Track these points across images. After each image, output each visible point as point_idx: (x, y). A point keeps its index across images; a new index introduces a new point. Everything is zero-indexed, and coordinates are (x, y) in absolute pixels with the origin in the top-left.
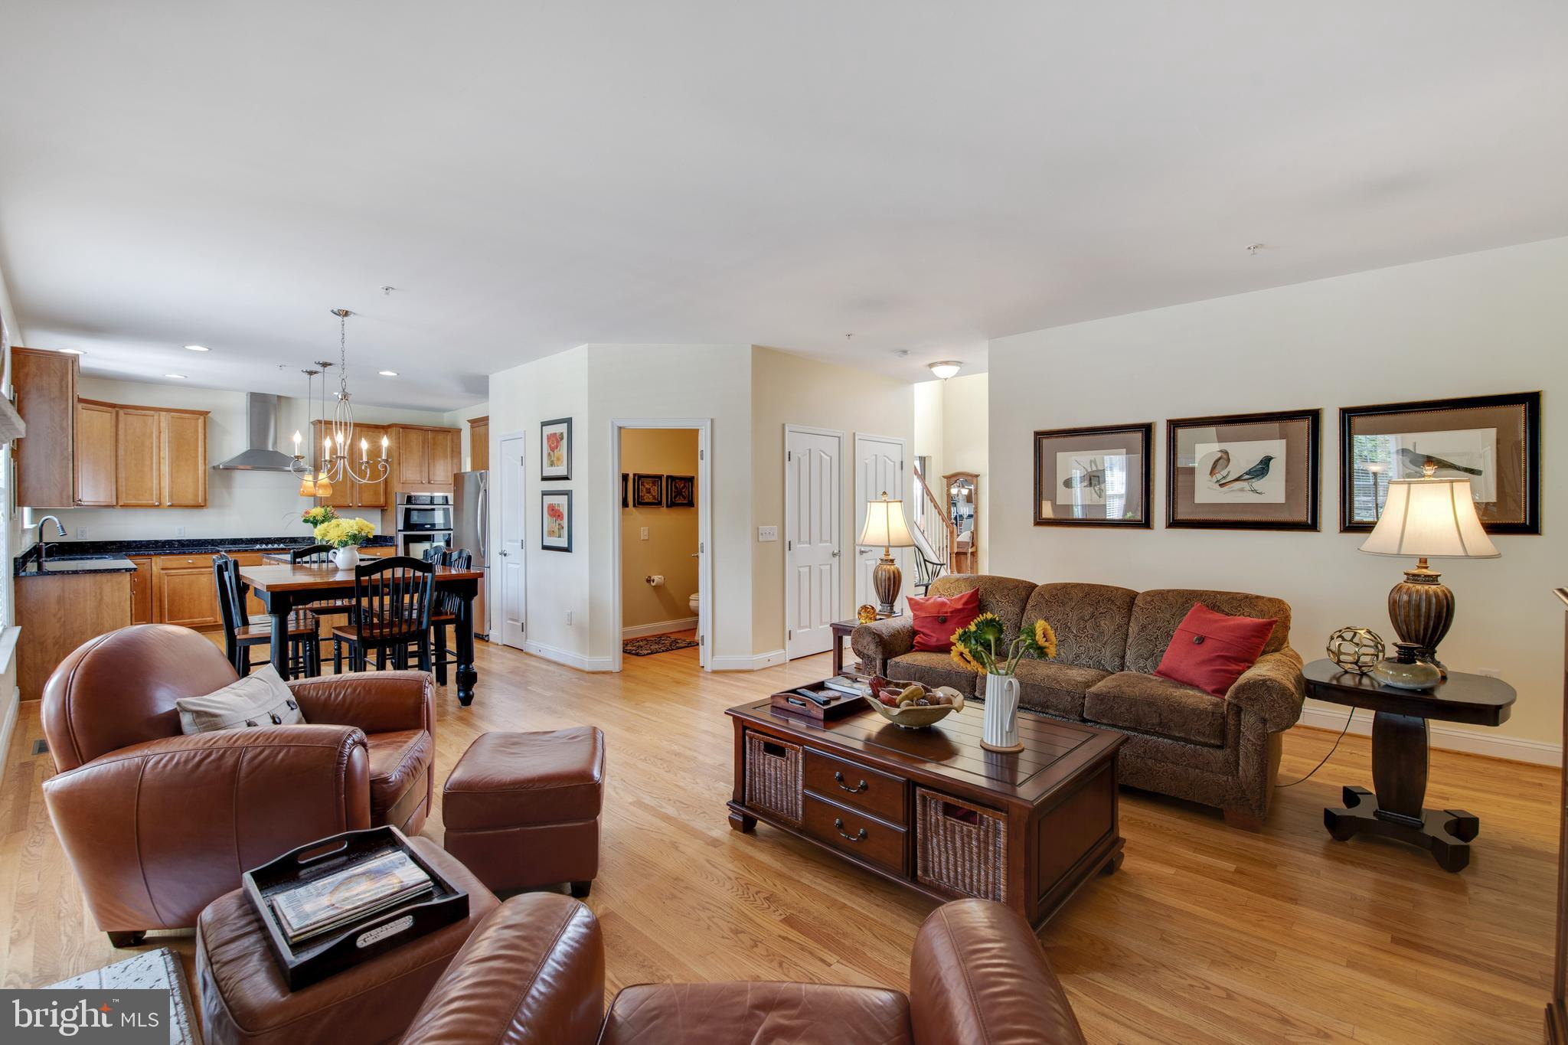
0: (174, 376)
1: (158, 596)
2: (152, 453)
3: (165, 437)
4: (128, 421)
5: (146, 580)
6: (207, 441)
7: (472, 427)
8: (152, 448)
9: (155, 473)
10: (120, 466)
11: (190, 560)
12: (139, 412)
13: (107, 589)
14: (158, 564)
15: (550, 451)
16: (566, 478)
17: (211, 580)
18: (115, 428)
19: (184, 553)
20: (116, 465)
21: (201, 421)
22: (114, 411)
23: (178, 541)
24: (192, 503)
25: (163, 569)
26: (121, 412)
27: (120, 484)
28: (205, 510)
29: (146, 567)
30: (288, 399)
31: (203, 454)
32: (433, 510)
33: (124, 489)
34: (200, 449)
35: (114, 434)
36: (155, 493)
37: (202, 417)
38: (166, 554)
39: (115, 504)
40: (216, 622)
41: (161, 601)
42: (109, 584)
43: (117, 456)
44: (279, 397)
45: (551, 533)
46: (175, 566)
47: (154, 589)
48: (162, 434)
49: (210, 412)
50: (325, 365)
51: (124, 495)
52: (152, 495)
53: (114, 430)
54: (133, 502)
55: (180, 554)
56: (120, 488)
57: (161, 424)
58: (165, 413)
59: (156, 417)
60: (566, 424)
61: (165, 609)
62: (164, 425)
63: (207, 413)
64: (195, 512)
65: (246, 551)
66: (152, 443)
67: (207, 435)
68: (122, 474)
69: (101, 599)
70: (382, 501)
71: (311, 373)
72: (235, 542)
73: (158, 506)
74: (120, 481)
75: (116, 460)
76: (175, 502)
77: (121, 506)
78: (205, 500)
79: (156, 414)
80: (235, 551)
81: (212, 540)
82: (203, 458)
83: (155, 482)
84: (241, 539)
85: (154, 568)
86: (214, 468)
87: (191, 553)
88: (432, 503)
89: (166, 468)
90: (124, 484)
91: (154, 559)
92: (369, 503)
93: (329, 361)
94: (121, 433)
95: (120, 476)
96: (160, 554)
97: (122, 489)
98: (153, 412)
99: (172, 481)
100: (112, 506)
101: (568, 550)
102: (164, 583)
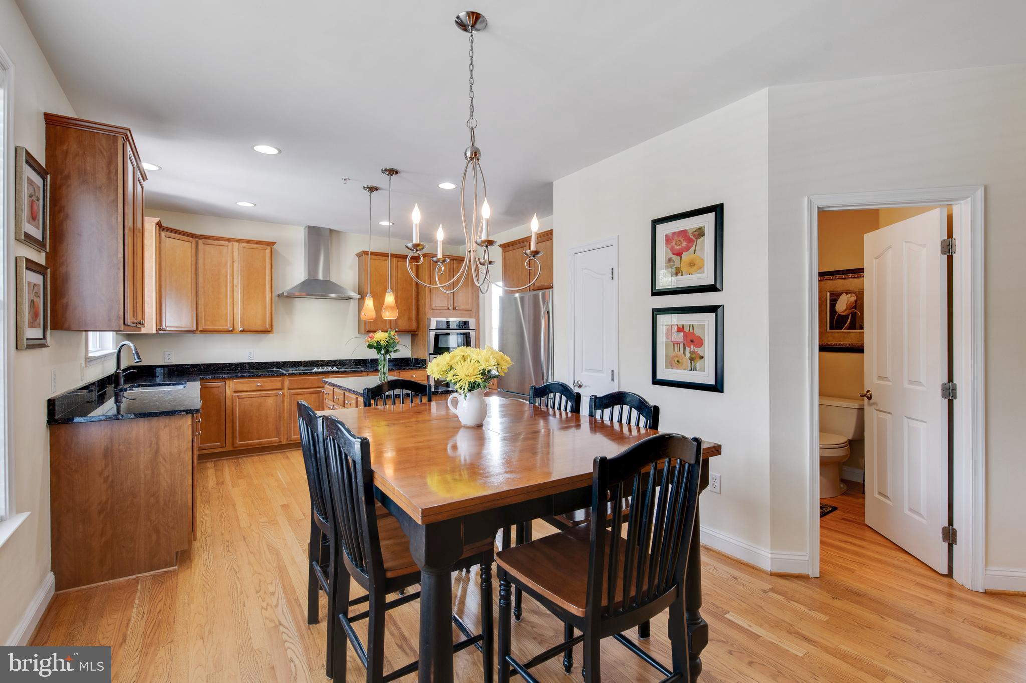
0: (245, 205)
1: (231, 418)
2: (227, 281)
3: (237, 266)
4: (209, 251)
5: (220, 403)
6: (273, 270)
7: (504, 252)
8: (227, 276)
9: (229, 301)
10: (200, 293)
11: (258, 383)
12: (217, 242)
13: (164, 435)
14: (231, 387)
15: (671, 255)
16: (712, 288)
17: (276, 402)
18: (195, 258)
19: (253, 377)
20: (197, 292)
21: (268, 251)
22: (194, 240)
23: (249, 364)
24: (260, 328)
25: (235, 392)
26: (201, 242)
27: (199, 310)
28: (270, 335)
29: (221, 390)
30: (337, 232)
31: (270, 283)
32: (448, 334)
33: (203, 314)
34: (267, 277)
35: (194, 263)
36: (230, 318)
37: (269, 248)
38: (238, 378)
39: (195, 329)
40: (281, 442)
41: (233, 423)
42: (167, 430)
43: (197, 284)
44: (331, 230)
45: (675, 363)
46: (245, 389)
47: (228, 412)
48: (235, 263)
49: (275, 243)
50: (392, 172)
51: (203, 321)
52: (227, 321)
53: (194, 259)
54: (210, 327)
55: (250, 377)
56: (200, 315)
57: (235, 253)
58: (238, 243)
59: (230, 247)
60: (714, 213)
61: (236, 430)
62: (236, 254)
63: (274, 243)
64: (262, 336)
65: (306, 374)
66: (227, 272)
67: (273, 265)
68: (201, 302)
69: (157, 451)
70: (414, 326)
71: (372, 189)
72: (295, 364)
73: (232, 331)
74: (200, 307)
75: (197, 287)
76: (246, 328)
77: (200, 331)
78: (272, 326)
79: (230, 244)
80: (297, 374)
81: (277, 362)
82: (270, 286)
83: (229, 308)
84: (300, 362)
85: (228, 392)
86: (278, 296)
87: (259, 377)
88: (448, 328)
89: (238, 296)
90: (203, 310)
91: (228, 382)
92: (404, 328)
93: (396, 167)
94: (201, 262)
95: (200, 303)
96: (233, 378)
97: (202, 315)
98: (227, 242)
99: (244, 308)
100: (194, 332)
101: (717, 387)
102: (236, 405)
